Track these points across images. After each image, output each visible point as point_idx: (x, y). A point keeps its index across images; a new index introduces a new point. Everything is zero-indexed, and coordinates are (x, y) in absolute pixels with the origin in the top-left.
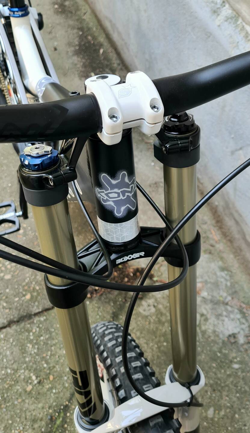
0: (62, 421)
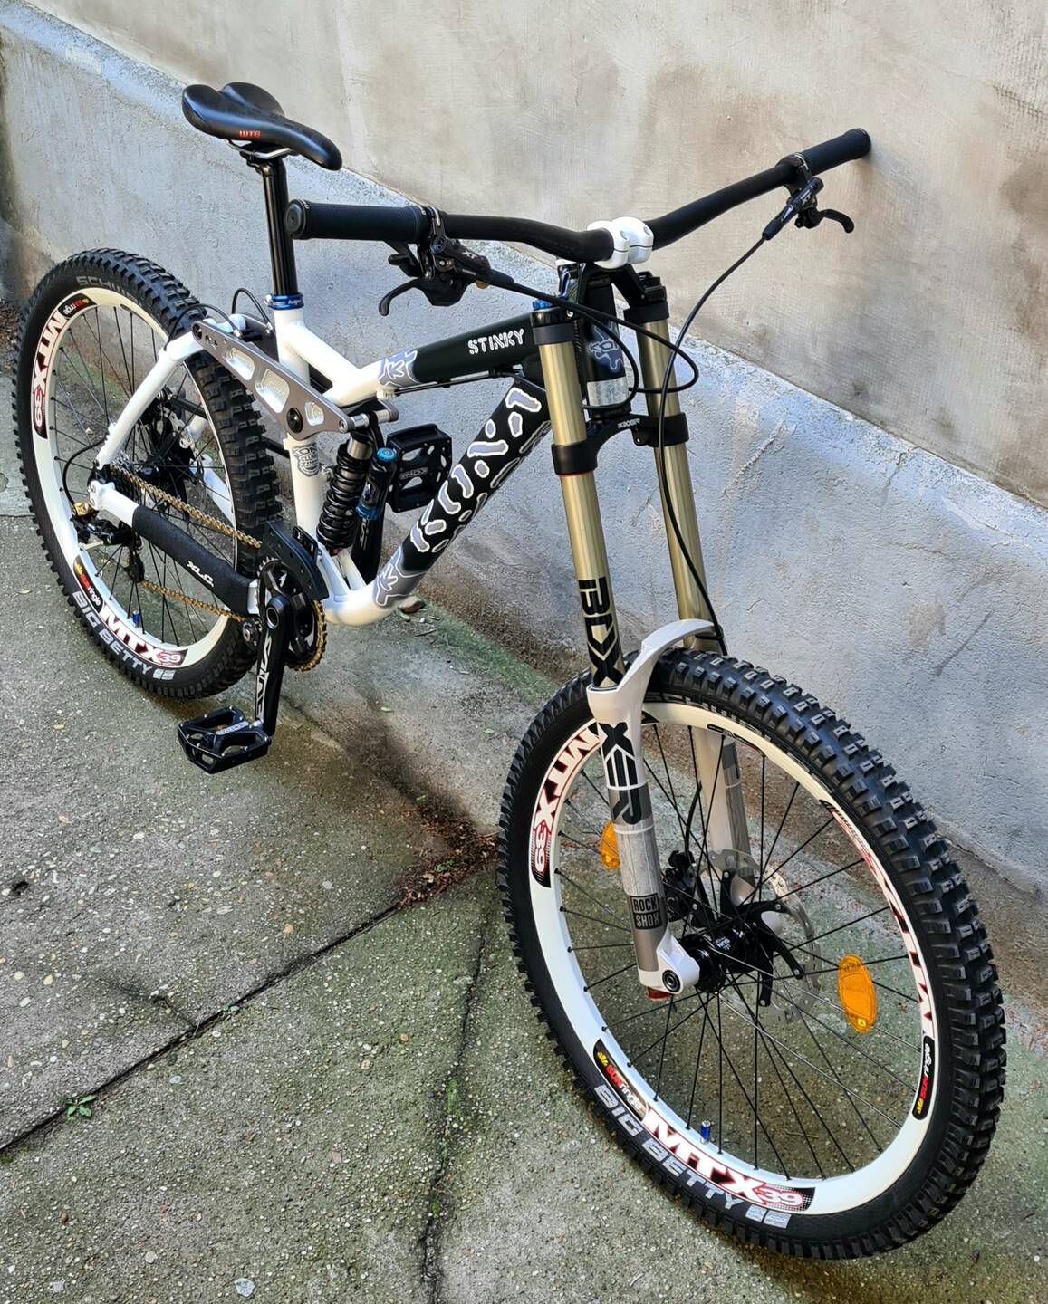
0: (459, 1092)
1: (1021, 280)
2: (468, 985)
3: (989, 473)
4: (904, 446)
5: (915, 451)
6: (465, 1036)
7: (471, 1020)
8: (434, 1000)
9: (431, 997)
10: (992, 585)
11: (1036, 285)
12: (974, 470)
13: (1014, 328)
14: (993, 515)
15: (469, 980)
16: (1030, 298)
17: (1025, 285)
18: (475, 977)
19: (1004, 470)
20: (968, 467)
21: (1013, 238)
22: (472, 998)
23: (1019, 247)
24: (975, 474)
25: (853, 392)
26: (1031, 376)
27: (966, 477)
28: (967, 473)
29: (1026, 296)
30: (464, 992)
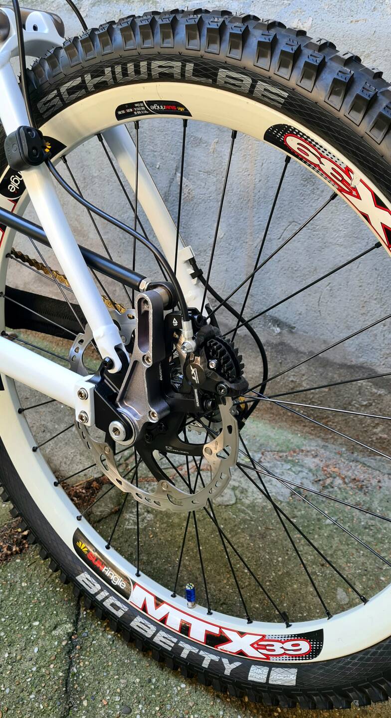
2: (68, 634)
6: (68, 697)
7: (74, 675)
8: (31, 659)
9: (28, 657)
15: (69, 627)
18: (75, 624)
22: (74, 647)
30: (64, 643)
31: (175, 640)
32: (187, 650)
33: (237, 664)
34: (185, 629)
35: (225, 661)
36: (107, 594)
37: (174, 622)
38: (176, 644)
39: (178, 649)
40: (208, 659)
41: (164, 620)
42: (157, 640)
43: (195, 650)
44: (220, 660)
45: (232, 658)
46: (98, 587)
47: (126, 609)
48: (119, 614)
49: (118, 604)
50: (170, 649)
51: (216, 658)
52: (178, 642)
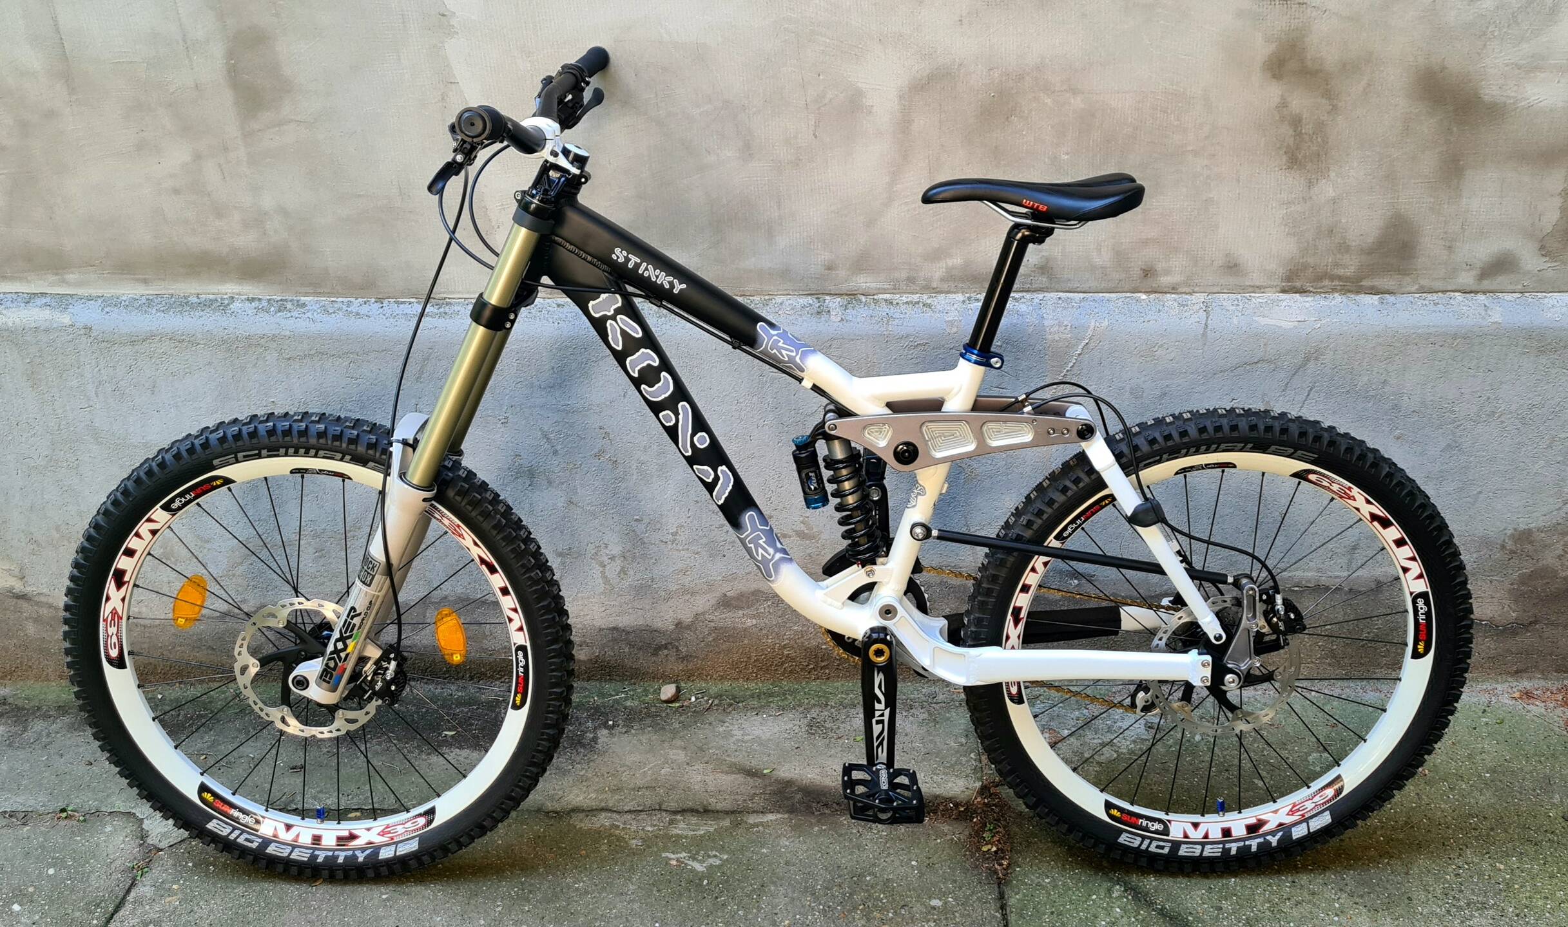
1: (1287, 131)
3: (1275, 287)
4: (1201, 297)
5: (1210, 297)
10: (1311, 365)
11: (1299, 128)
12: (1262, 290)
13: (1284, 167)
14: (1297, 312)
16: (1295, 140)
17: (1291, 132)
19: (1288, 279)
20: (1257, 290)
21: (1277, 100)
23: (1283, 105)
24: (1263, 292)
25: (1142, 275)
26: (1303, 198)
27: (1258, 298)
28: (1257, 295)
29: (1291, 141)
31: (1221, 846)
32: (1234, 848)
33: (1280, 834)
34: (1227, 832)
35: (1269, 838)
36: (1149, 841)
37: (1216, 834)
38: (1223, 848)
39: (1226, 851)
40: (1254, 844)
41: (1206, 836)
42: (1205, 854)
43: (1241, 844)
44: (1265, 839)
45: (1273, 833)
46: (1139, 839)
47: (1170, 844)
48: (1166, 851)
49: (1162, 844)
50: (1219, 854)
51: (1261, 840)
52: (1224, 846)
